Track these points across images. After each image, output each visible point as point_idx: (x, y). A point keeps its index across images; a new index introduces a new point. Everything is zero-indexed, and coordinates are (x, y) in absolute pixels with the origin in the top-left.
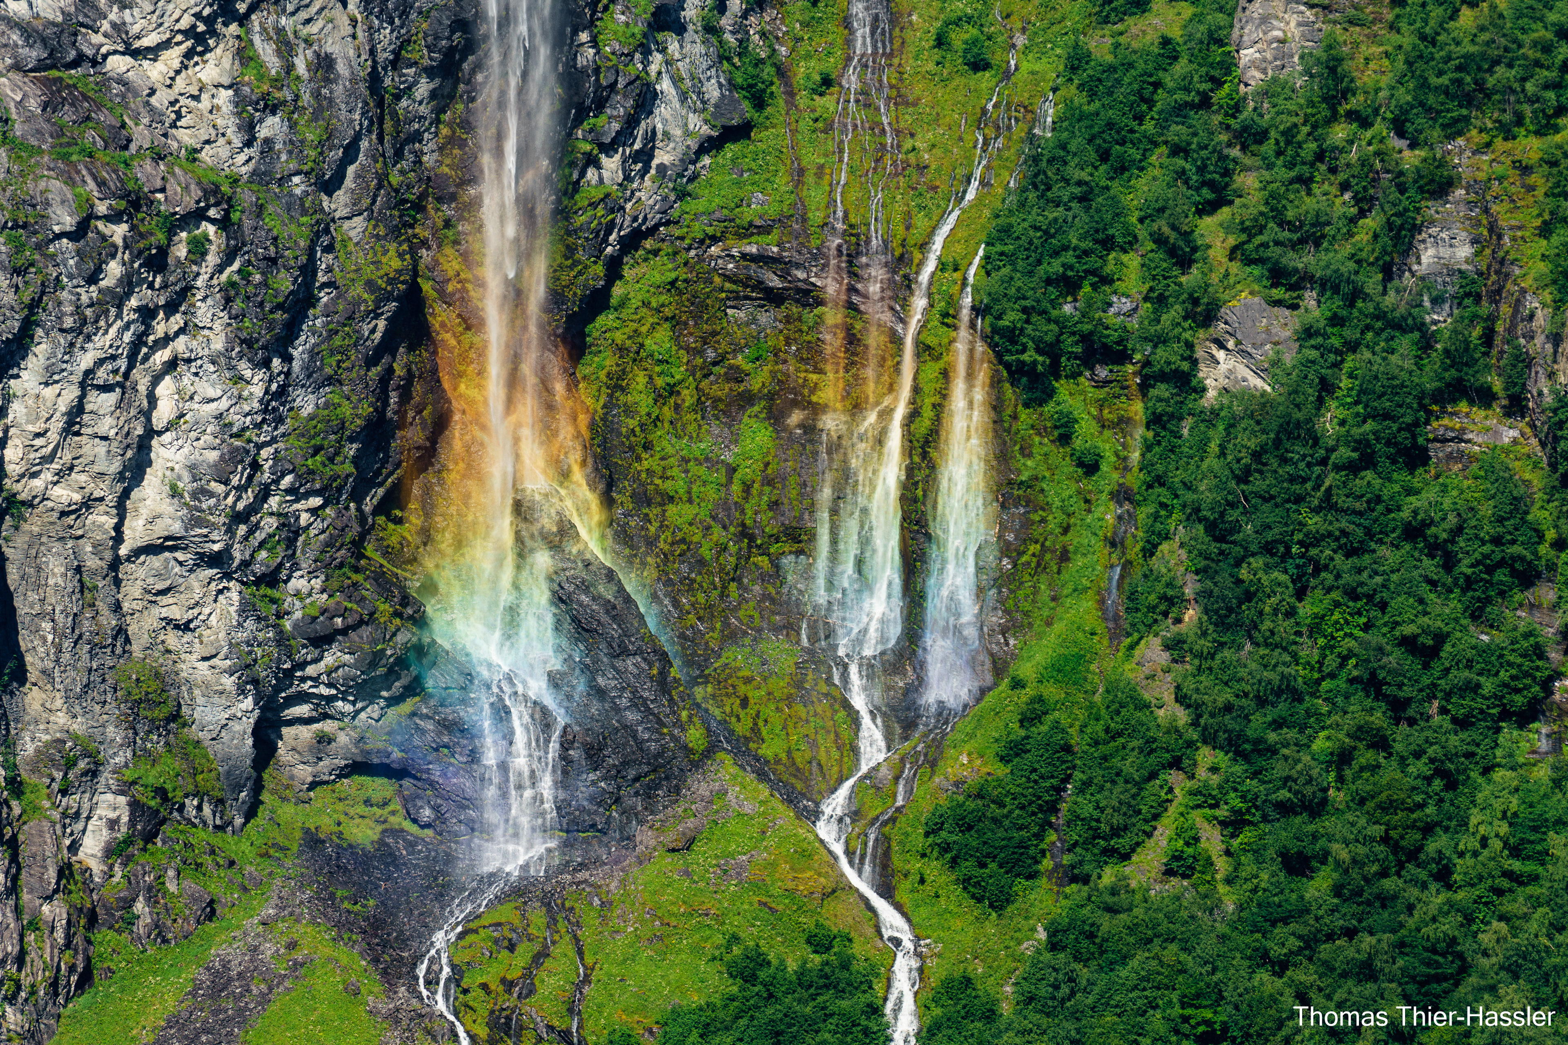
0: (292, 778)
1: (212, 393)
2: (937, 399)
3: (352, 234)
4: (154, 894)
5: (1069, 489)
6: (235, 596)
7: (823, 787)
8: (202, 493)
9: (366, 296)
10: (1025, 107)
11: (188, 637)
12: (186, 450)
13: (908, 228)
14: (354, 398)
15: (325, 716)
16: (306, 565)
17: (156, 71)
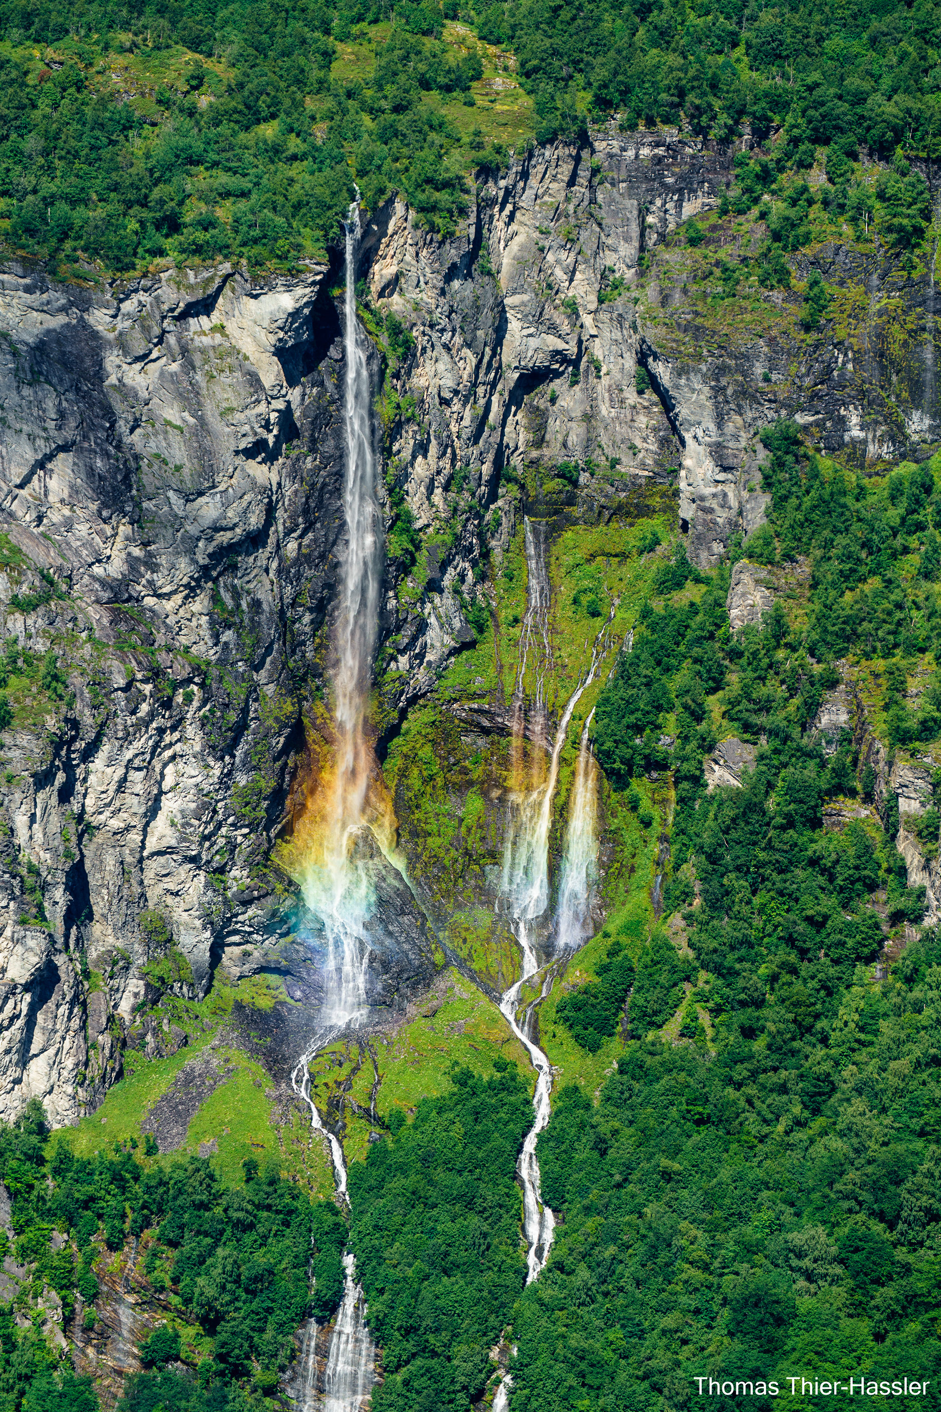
0: (229, 973)
1: (193, 773)
2: (569, 786)
3: (268, 692)
4: (156, 1031)
5: (636, 835)
6: (202, 878)
7: (505, 986)
8: (187, 824)
9: (274, 725)
10: (619, 636)
11: (178, 899)
12: (179, 802)
13: (556, 697)
14: (267, 778)
15: (248, 942)
16: (239, 863)
17: (169, 605)
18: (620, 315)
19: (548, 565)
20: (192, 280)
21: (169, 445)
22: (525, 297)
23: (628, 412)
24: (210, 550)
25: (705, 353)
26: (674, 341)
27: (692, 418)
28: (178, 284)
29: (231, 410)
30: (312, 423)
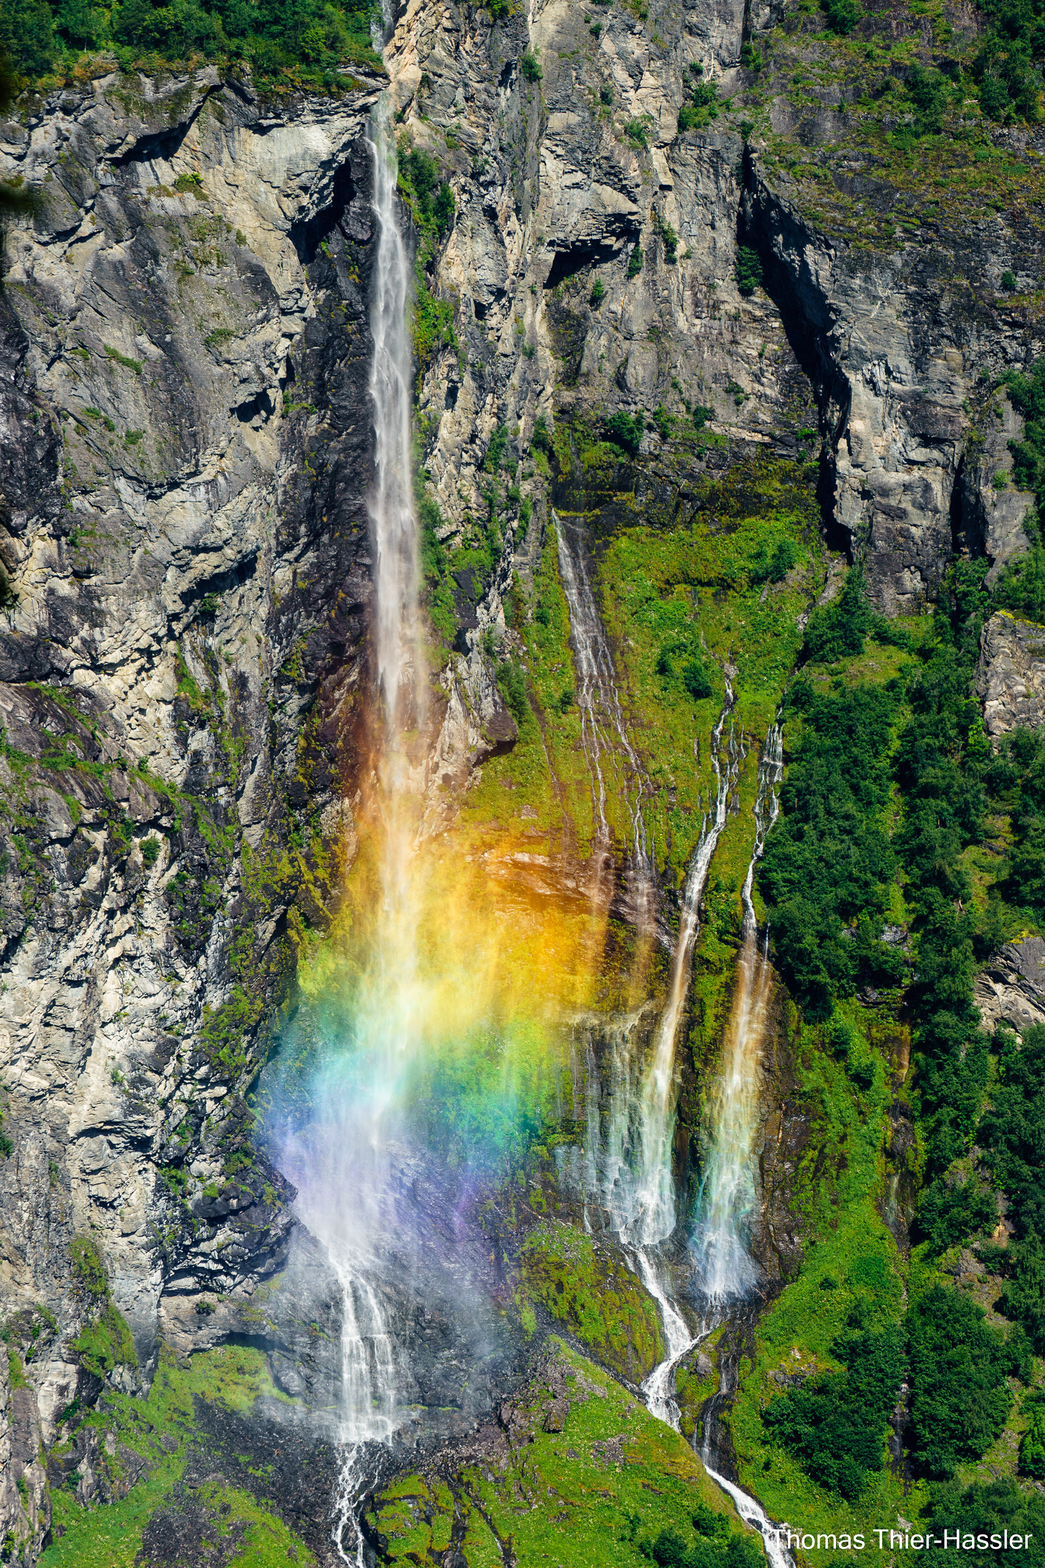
0: (174, 1345)
1: (151, 988)
2: (720, 1010)
3: (250, 840)
4: (96, 1455)
5: (846, 1102)
6: (152, 1177)
7: (641, 1370)
8: (139, 1082)
9: (263, 899)
10: (753, 736)
11: (110, 1214)
12: (126, 1041)
13: (669, 846)
14: (251, 994)
15: (206, 1288)
16: (210, 1149)
17: (112, 685)
18: (716, 153)
19: (598, 598)
20: (149, 95)
21: (116, 395)
22: (573, 118)
23: (725, 323)
24: (184, 586)
25: (899, 233)
26: (840, 208)
27: (868, 348)
28: (125, 100)
29: (226, 335)
30: (321, 355)
